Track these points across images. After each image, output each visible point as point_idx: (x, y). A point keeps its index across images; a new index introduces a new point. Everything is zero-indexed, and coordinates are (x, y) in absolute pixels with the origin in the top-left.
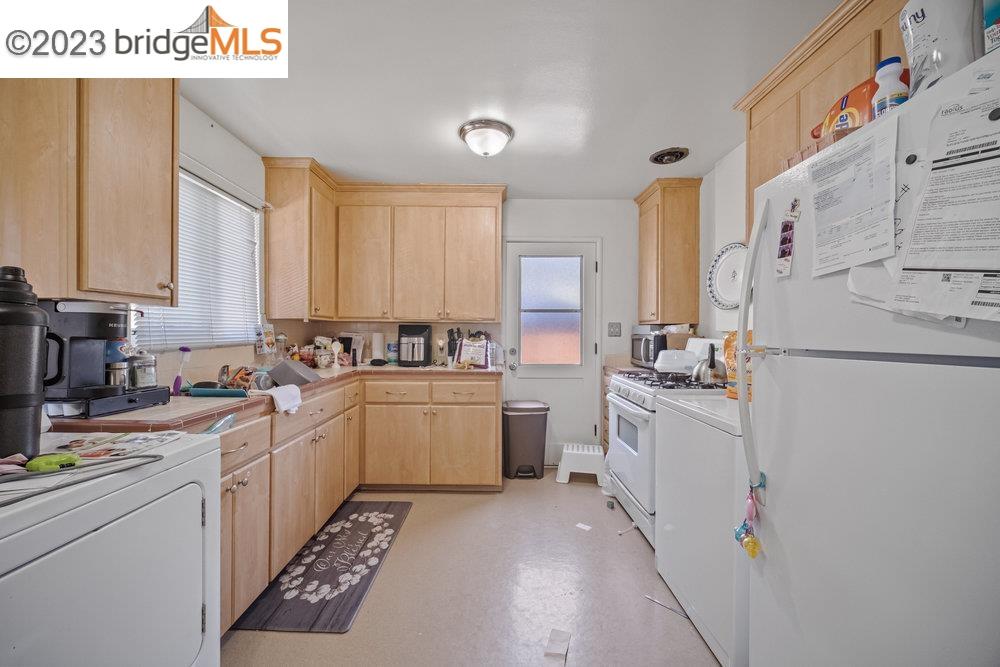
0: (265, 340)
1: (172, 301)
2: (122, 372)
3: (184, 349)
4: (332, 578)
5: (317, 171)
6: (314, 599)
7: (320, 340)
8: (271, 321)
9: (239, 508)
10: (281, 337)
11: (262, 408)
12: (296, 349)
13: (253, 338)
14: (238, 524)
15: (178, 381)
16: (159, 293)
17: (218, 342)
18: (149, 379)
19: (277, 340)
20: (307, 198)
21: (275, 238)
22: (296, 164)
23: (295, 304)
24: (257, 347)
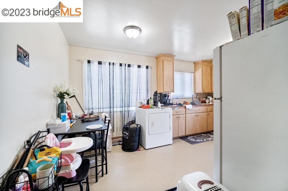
0: (194, 97)
1: (174, 92)
2: (168, 101)
3: (177, 98)
4: (196, 139)
5: (204, 61)
6: (191, 140)
7: (209, 97)
8: (195, 93)
9: (179, 121)
10: (198, 97)
11: (184, 107)
12: (201, 99)
13: (192, 97)
14: (179, 123)
15: (177, 103)
16: (172, 91)
17: (184, 98)
18: (171, 102)
19: (197, 97)
20: (201, 68)
21: (196, 77)
22: (199, 62)
23: (199, 90)
24: (192, 98)
